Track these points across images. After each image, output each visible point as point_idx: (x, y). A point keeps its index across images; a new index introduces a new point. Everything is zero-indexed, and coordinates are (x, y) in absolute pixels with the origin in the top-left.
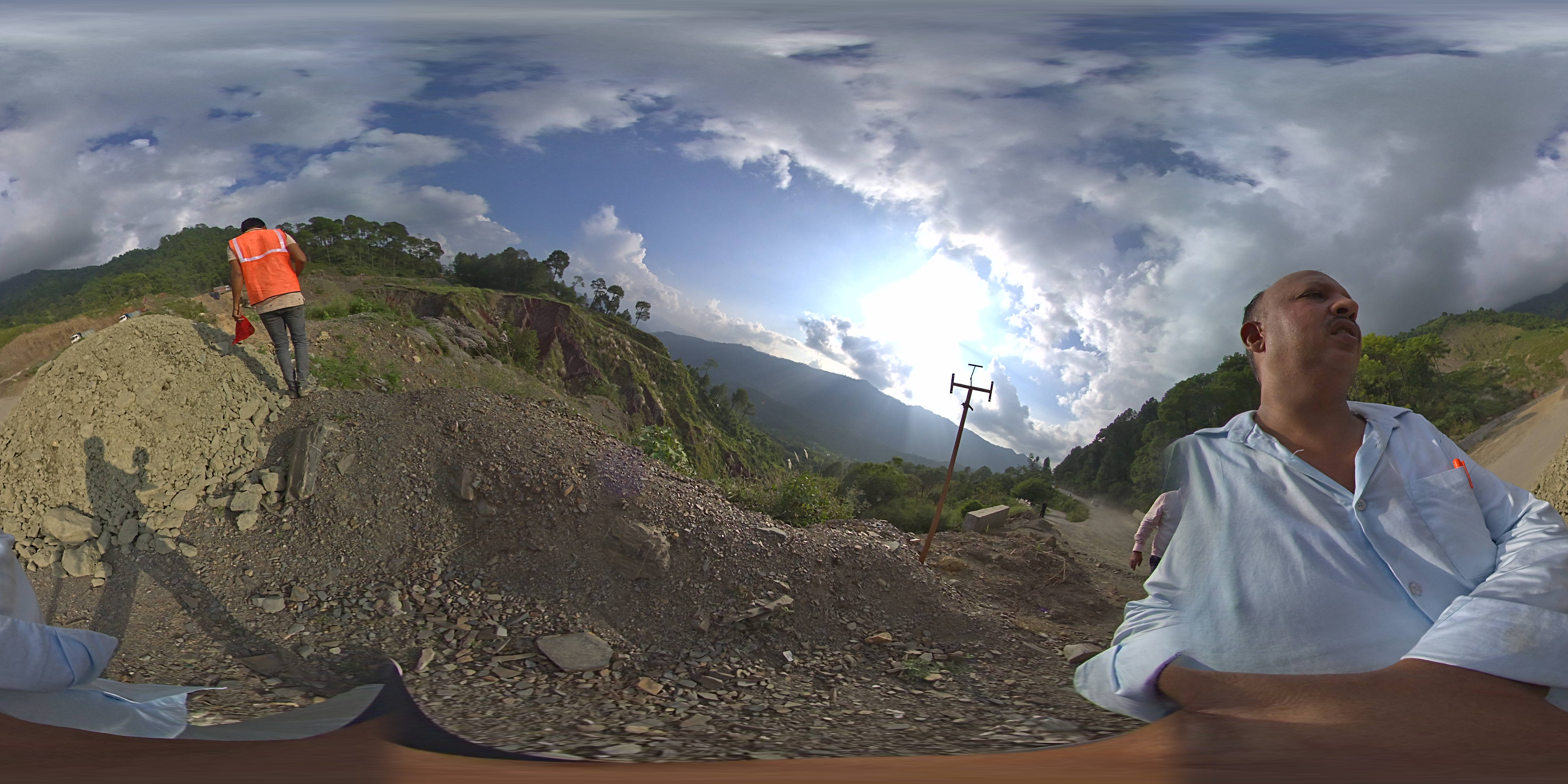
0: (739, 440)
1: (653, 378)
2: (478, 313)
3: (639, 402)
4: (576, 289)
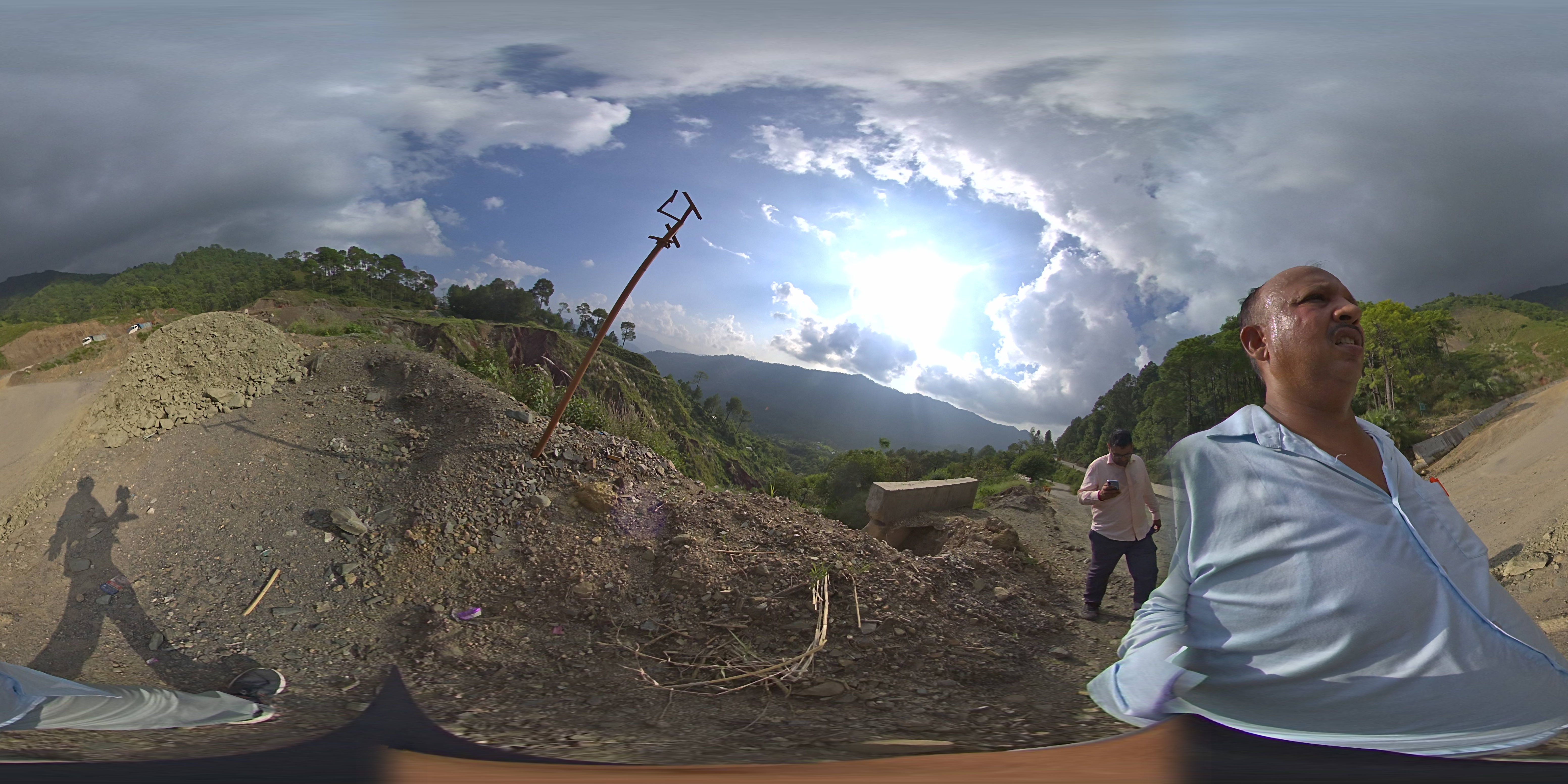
0: (739, 448)
1: (644, 395)
2: (468, 344)
4: (562, 316)
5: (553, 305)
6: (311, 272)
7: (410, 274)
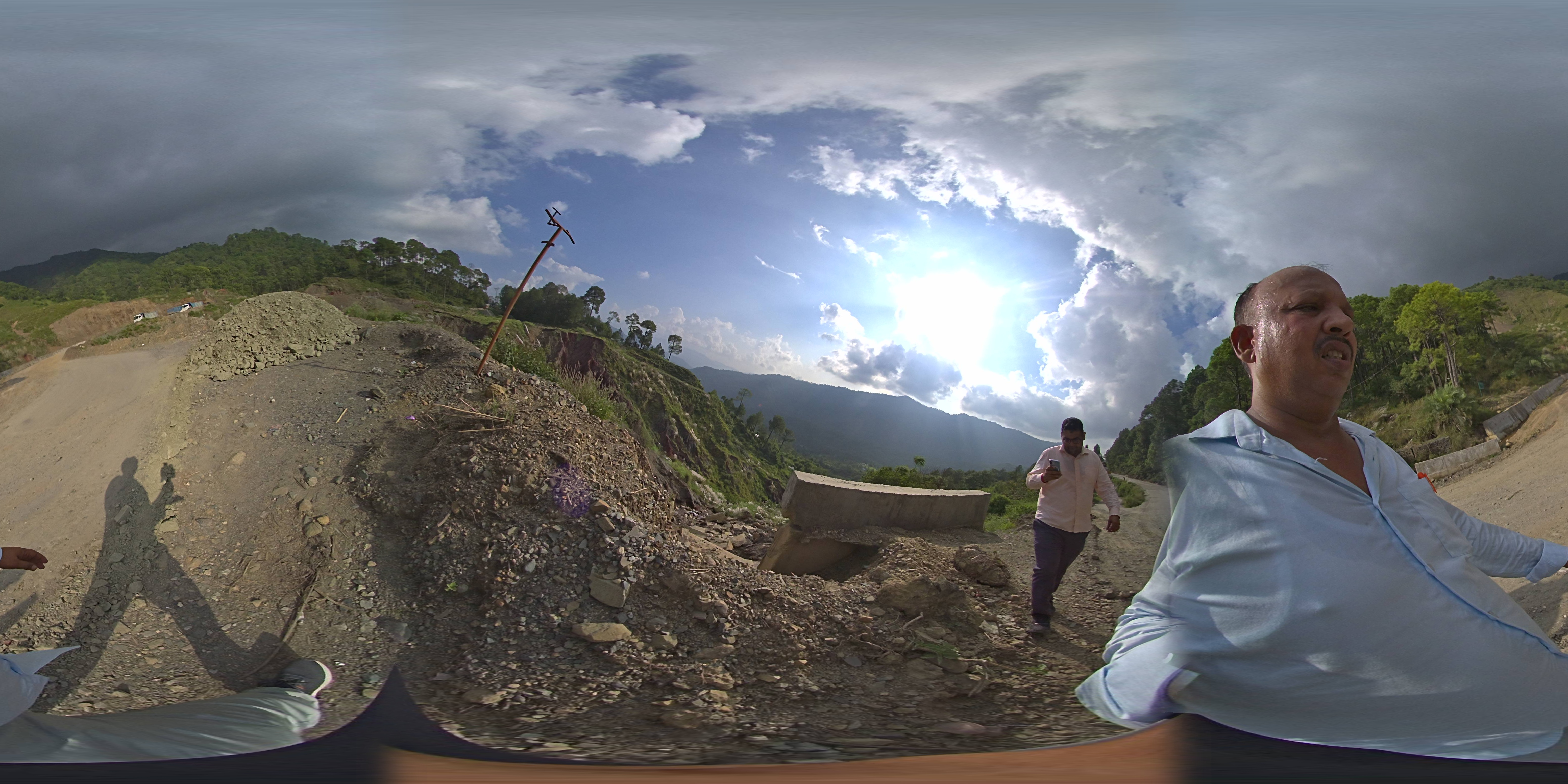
0: (780, 467)
1: (686, 409)
3: (673, 434)
4: (611, 324)
5: (603, 314)
6: (365, 261)
7: (464, 271)
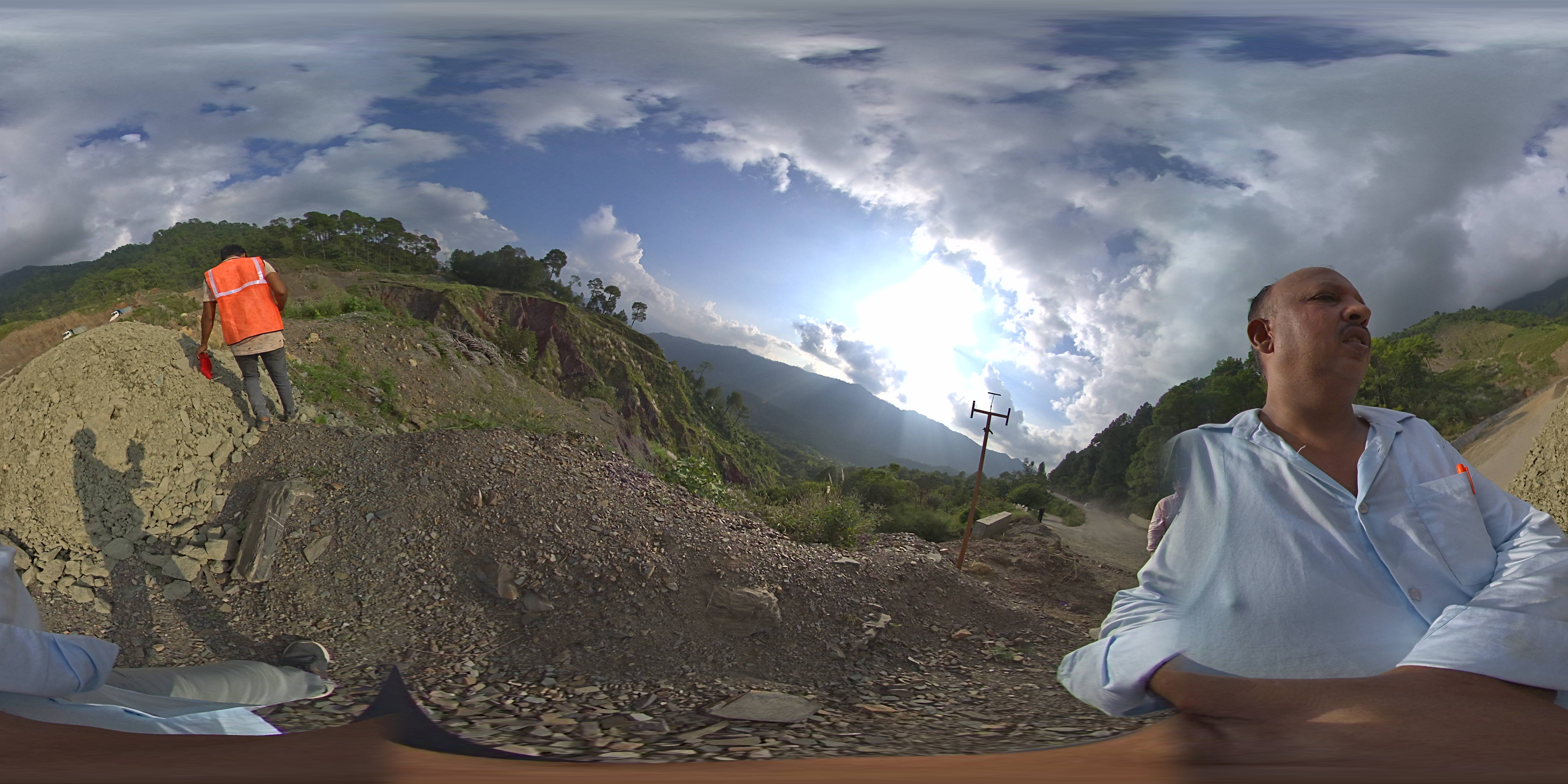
0: (733, 443)
1: (648, 379)
2: (473, 311)
3: (634, 404)
4: (573, 288)
5: (564, 277)
7: (409, 238)
